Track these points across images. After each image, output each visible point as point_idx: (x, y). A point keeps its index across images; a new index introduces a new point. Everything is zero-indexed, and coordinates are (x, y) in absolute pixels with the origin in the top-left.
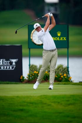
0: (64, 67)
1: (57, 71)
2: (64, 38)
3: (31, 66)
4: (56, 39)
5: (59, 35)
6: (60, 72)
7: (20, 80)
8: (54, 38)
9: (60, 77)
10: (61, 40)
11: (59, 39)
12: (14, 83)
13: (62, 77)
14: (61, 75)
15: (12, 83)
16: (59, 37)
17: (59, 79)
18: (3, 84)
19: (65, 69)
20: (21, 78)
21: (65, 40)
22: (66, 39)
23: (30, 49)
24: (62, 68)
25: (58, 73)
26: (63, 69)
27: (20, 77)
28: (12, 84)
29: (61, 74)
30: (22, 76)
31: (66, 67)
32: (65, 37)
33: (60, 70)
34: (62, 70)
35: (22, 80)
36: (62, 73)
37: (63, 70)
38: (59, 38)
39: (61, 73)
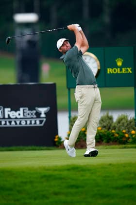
0: (129, 119)
1: (118, 126)
2: (128, 69)
3: (72, 118)
4: (115, 71)
5: (119, 64)
6: (123, 128)
7: (55, 142)
8: (111, 69)
9: (123, 136)
10: (123, 72)
11: (120, 71)
12: (45, 148)
13: (127, 135)
14: (126, 133)
15: (42, 148)
16: (119, 67)
17: (121, 139)
18: (26, 150)
19: (131, 122)
20: (56, 140)
21: (131, 72)
22: (131, 70)
23: (69, 89)
24: (125, 121)
25: (119, 130)
26: (128, 122)
27: (55, 138)
28: (42, 150)
29: (124, 131)
30: (57, 137)
31: (133, 119)
32: (129, 67)
33: (123, 124)
34: (126, 124)
35: (57, 143)
36: (127, 130)
37: (128, 124)
38: (119, 69)
39: (125, 129)
